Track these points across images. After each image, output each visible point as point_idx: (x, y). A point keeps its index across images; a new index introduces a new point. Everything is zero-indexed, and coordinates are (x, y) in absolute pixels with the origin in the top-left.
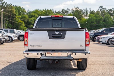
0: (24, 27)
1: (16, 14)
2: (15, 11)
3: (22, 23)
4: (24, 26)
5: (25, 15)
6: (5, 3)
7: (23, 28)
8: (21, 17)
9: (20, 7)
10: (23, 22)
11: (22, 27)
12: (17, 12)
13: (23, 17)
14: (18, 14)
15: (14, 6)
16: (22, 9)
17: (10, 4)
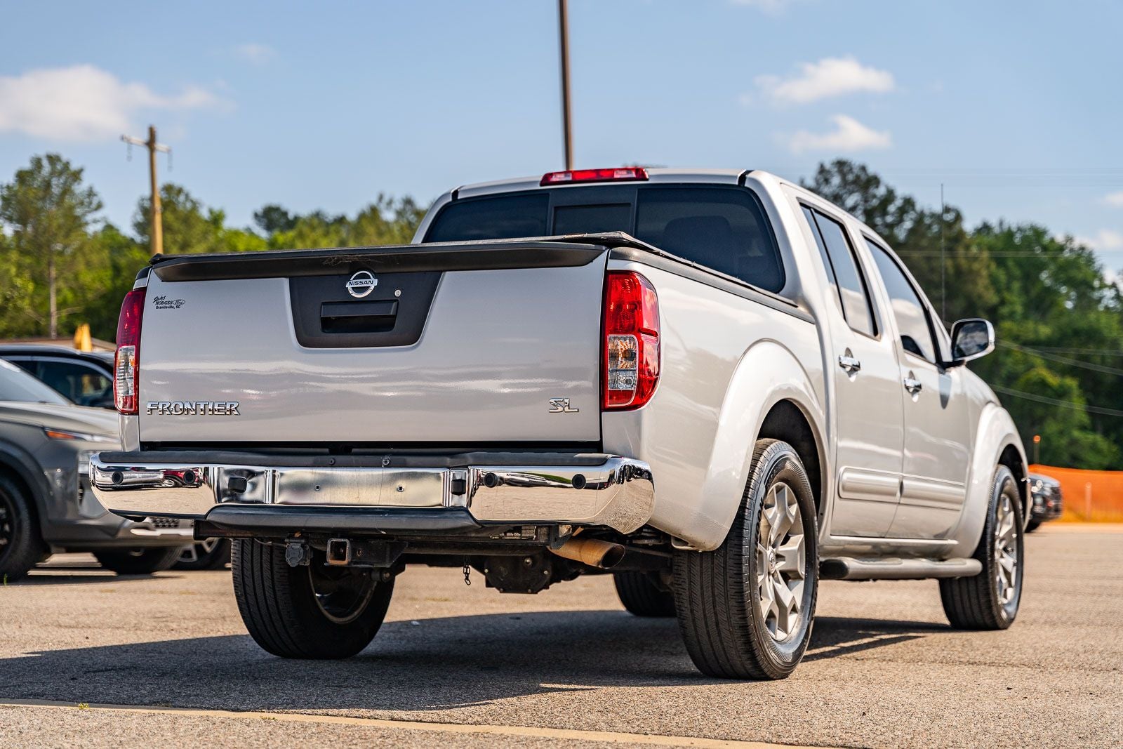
0: (1076, 434)
1: (1003, 302)
2: (994, 281)
3: (1062, 393)
4: (1085, 419)
5: (1092, 316)
6: (898, 202)
7: (1074, 442)
8: (1045, 331)
9: (1038, 233)
10: (1071, 383)
11: (1061, 433)
12: (1016, 285)
13: (1077, 333)
14: (1019, 309)
15: (986, 228)
16: (1067, 254)
17: (947, 210)
